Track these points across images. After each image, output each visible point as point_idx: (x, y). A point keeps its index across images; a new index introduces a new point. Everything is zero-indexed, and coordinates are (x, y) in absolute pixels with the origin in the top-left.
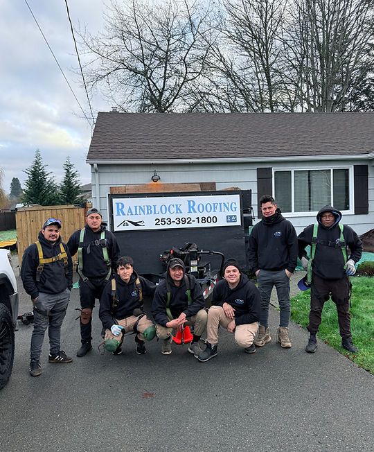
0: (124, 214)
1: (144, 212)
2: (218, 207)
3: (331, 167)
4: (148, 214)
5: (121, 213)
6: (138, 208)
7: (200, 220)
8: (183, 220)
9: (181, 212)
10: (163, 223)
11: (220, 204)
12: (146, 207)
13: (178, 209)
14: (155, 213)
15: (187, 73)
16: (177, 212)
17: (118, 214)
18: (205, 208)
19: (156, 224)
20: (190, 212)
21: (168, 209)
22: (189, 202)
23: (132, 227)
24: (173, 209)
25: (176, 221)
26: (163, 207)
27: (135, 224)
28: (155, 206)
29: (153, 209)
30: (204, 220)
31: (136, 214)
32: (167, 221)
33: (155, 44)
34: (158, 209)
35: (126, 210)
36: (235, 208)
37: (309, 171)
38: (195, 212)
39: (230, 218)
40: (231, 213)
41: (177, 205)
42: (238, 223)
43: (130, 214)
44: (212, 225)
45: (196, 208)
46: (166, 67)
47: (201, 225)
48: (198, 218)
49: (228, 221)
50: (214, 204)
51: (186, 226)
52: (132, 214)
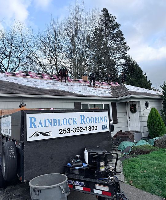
0: (35, 127)
1: (51, 124)
2: (98, 119)
3: (103, 103)
4: (54, 125)
5: (33, 126)
6: (47, 121)
7: (88, 128)
8: (78, 129)
9: (76, 124)
10: (65, 132)
11: (99, 117)
12: (53, 120)
13: (74, 121)
14: (59, 125)
15: (20, 63)
16: (74, 124)
17: (31, 127)
18: (90, 120)
19: (60, 133)
20: (82, 123)
21: (68, 122)
22: (81, 116)
23: (41, 137)
24: (71, 122)
25: (73, 130)
26: (65, 120)
27: (45, 134)
28: (59, 119)
29: (57, 122)
30: (90, 128)
31: (45, 126)
32: (67, 131)
33: (5, 48)
34: (61, 122)
35: (37, 123)
36: (106, 120)
37: (94, 104)
38: (85, 123)
39: (104, 127)
40: (104, 123)
41: (74, 119)
42: (108, 130)
43: (40, 126)
44: (95, 132)
45: (85, 120)
46: (9, 59)
47: (89, 132)
48: (86, 127)
49: (103, 129)
50: (95, 117)
51: (80, 133)
52: (42, 126)
